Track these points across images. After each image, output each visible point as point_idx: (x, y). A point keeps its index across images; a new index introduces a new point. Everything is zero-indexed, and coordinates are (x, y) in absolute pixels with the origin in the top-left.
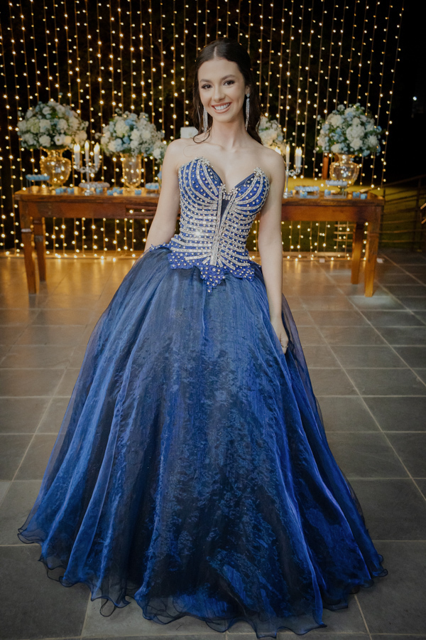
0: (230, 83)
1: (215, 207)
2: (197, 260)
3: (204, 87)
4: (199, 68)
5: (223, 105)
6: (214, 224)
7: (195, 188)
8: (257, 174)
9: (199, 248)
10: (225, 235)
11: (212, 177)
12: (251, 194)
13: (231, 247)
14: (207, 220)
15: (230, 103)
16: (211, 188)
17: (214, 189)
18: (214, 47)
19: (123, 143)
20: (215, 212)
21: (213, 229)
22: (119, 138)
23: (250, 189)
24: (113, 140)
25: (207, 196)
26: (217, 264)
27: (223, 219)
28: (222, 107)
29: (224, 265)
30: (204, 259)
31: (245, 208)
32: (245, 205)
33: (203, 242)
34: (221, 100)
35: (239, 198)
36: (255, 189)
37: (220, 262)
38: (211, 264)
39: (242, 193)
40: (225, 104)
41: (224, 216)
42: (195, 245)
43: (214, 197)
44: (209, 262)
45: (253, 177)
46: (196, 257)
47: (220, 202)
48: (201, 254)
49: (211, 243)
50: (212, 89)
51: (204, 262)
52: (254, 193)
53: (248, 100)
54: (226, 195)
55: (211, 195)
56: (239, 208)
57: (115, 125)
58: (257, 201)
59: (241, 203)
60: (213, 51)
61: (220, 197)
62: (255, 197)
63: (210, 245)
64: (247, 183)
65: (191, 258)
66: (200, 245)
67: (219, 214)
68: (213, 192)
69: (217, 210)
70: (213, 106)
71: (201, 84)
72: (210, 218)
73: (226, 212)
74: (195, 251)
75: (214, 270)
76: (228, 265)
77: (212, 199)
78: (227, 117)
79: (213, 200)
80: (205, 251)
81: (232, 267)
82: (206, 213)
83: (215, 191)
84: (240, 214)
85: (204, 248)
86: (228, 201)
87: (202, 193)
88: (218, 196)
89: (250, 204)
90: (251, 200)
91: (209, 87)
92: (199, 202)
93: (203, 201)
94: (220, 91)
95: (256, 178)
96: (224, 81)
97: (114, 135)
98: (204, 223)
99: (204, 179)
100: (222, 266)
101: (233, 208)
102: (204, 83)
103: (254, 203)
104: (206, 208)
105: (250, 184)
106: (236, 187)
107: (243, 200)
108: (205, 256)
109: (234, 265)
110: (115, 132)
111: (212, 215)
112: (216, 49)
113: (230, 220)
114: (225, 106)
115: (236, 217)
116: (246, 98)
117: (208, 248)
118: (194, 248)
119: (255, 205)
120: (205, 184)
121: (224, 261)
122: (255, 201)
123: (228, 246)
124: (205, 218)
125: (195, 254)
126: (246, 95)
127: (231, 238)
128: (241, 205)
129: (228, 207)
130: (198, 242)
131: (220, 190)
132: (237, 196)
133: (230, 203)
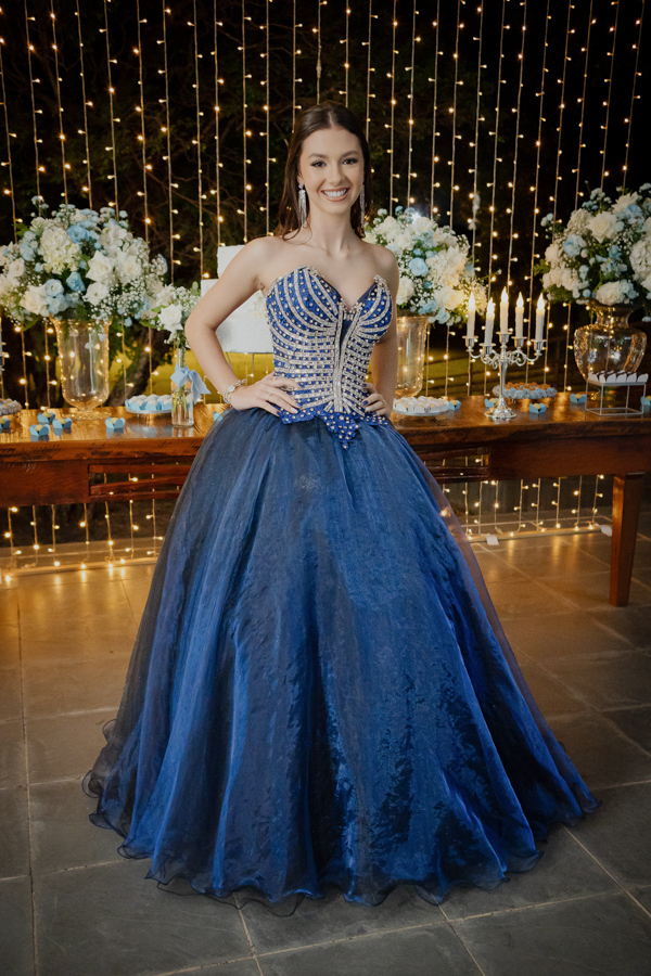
0: (350, 161)
1: (331, 331)
2: (316, 408)
3: (314, 164)
6: (331, 355)
7: (308, 307)
9: (316, 391)
10: (348, 370)
11: (328, 291)
12: (379, 310)
13: (356, 386)
14: (322, 351)
15: (348, 189)
16: (329, 306)
17: (333, 307)
18: (325, 112)
20: (333, 339)
22: (55, 277)
23: (375, 305)
24: (35, 283)
25: (325, 317)
26: (344, 409)
27: (344, 347)
29: (353, 411)
30: (327, 404)
31: (371, 330)
32: (372, 326)
33: (320, 383)
36: (383, 303)
37: (346, 407)
38: (336, 410)
39: (368, 309)
41: (345, 343)
42: (310, 388)
43: (333, 319)
44: (333, 408)
45: (376, 288)
46: (315, 404)
47: (340, 325)
48: (320, 398)
49: (332, 382)
50: (326, 168)
51: (326, 410)
52: (383, 308)
54: (348, 313)
55: (329, 314)
56: (364, 330)
59: (368, 323)
60: (326, 117)
61: (340, 317)
62: (383, 315)
63: (330, 386)
64: (372, 297)
65: (308, 406)
66: (317, 386)
67: (337, 341)
68: (332, 312)
69: (335, 336)
70: (323, 192)
71: (310, 160)
72: (326, 347)
73: (347, 337)
74: (311, 396)
75: (342, 418)
76: (356, 409)
79: (331, 322)
80: (325, 394)
81: (360, 412)
82: (319, 341)
83: (335, 310)
84: (364, 339)
85: (323, 390)
86: (351, 322)
87: (317, 314)
88: (337, 317)
89: (378, 324)
90: (378, 319)
92: (312, 327)
93: (319, 325)
95: (380, 289)
96: (344, 159)
99: (319, 293)
100: (349, 411)
101: (357, 330)
102: (315, 159)
103: (383, 322)
104: (320, 335)
105: (375, 296)
106: (359, 302)
107: (369, 318)
108: (324, 400)
109: (363, 409)
111: (328, 343)
112: (330, 115)
113: (352, 348)
114: (342, 192)
115: (358, 344)
117: (328, 389)
119: (385, 324)
120: (321, 300)
121: (351, 405)
122: (383, 319)
123: (352, 384)
124: (319, 348)
125: (312, 400)
128: (367, 327)
129: (349, 331)
130: (313, 383)
131: (341, 308)
132: (362, 314)
133: (353, 324)
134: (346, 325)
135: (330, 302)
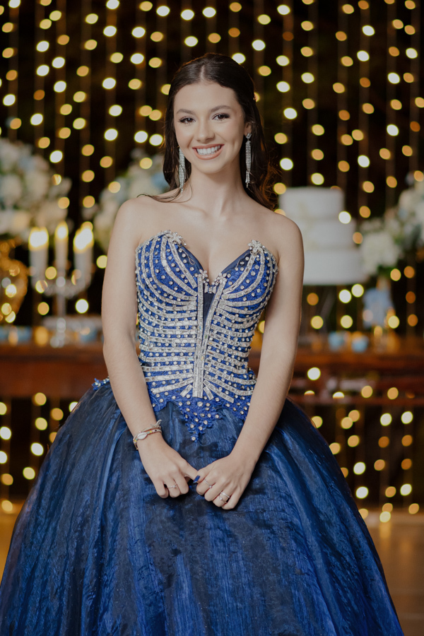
0: (223, 117)
1: (192, 306)
2: (172, 392)
5: (211, 147)
7: (160, 280)
8: (255, 251)
9: (174, 372)
10: (213, 349)
11: (185, 261)
12: (248, 281)
13: (224, 367)
14: (183, 328)
16: (185, 278)
17: (191, 279)
18: (200, 67)
20: (194, 314)
21: (192, 341)
23: (245, 274)
25: (180, 290)
26: (205, 395)
27: (208, 323)
29: (216, 396)
30: (183, 388)
31: (240, 304)
32: (240, 299)
33: (179, 363)
35: (231, 289)
36: (253, 273)
37: (208, 392)
38: (195, 395)
39: (234, 280)
41: (209, 318)
42: (166, 368)
43: (191, 292)
44: (191, 393)
45: (249, 256)
46: (169, 388)
47: (201, 298)
48: (177, 381)
49: (192, 363)
51: (183, 394)
52: (253, 279)
53: (248, 142)
54: (210, 285)
55: (185, 287)
56: (231, 304)
58: (259, 291)
59: (233, 296)
60: (199, 71)
61: (200, 289)
62: (254, 285)
63: (190, 366)
64: (240, 266)
65: (162, 389)
66: (175, 368)
67: (200, 316)
68: (188, 284)
69: (196, 310)
73: (211, 312)
74: (166, 377)
75: (200, 404)
76: (221, 395)
77: (187, 294)
79: (190, 295)
80: (182, 376)
81: (228, 398)
82: (179, 316)
83: (192, 282)
84: (234, 314)
85: (181, 372)
86: (213, 295)
87: (171, 287)
88: (196, 289)
89: (248, 297)
90: (249, 290)
91: (191, 120)
92: (168, 301)
93: (175, 299)
94: (207, 128)
96: (213, 114)
99: (173, 265)
100: (211, 397)
101: (222, 305)
103: (253, 294)
104: (179, 309)
105: (245, 265)
106: (223, 273)
107: (237, 290)
108: (183, 384)
109: (231, 394)
111: (190, 319)
112: (203, 69)
113: (218, 324)
115: (227, 319)
117: (187, 371)
118: (164, 373)
119: (256, 297)
120: (175, 272)
121: (214, 390)
123: (219, 365)
124: (179, 324)
125: (168, 383)
127: (222, 353)
128: (233, 300)
129: (214, 304)
130: (171, 363)
131: (200, 280)
132: (227, 286)
133: (216, 298)
134: (208, 298)
135: (188, 275)
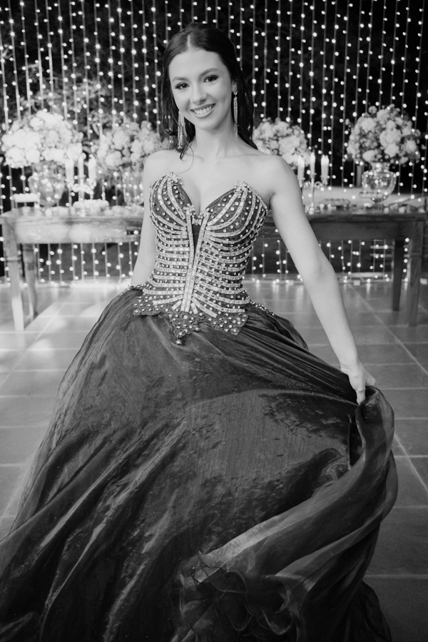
0: (213, 78)
1: (184, 235)
2: (166, 305)
3: (178, 87)
4: (169, 63)
5: (205, 107)
6: (186, 257)
8: (238, 190)
9: (170, 289)
10: (201, 271)
11: (177, 196)
12: (227, 216)
13: (212, 288)
14: (178, 253)
15: (213, 105)
16: (175, 210)
17: (180, 211)
18: (186, 36)
19: (123, 156)
20: (186, 242)
21: (185, 264)
22: (118, 150)
23: (226, 209)
24: (111, 153)
25: (172, 221)
26: (190, 309)
27: (198, 251)
28: (205, 110)
30: (174, 303)
31: (220, 235)
32: (221, 231)
34: (202, 101)
35: (213, 222)
36: (233, 209)
38: (182, 309)
39: (215, 215)
40: (208, 106)
41: (199, 246)
42: (165, 285)
43: (180, 222)
44: (180, 307)
45: (232, 194)
46: (164, 302)
47: (190, 228)
48: (171, 297)
49: (184, 282)
50: (189, 89)
51: (174, 307)
52: (232, 214)
53: (235, 99)
54: (196, 218)
55: (175, 219)
56: (214, 234)
57: (113, 136)
58: (237, 224)
59: (215, 228)
60: (186, 40)
61: (189, 221)
62: (233, 220)
63: (182, 285)
64: (223, 202)
65: (159, 302)
66: (171, 285)
67: (192, 244)
68: (178, 215)
69: (188, 239)
70: (192, 111)
71: (174, 84)
72: (181, 249)
73: (200, 241)
74: (164, 293)
75: (186, 317)
76: (205, 310)
77: (177, 224)
78: (211, 122)
79: (180, 225)
80: (175, 293)
81: (210, 312)
82: (176, 243)
83: (181, 213)
84: (219, 243)
85: (175, 289)
86: (199, 226)
87: (164, 217)
88: (185, 221)
89: (228, 229)
90: (228, 223)
91: (185, 86)
93: (169, 228)
94: (200, 90)
95: (235, 195)
96: (203, 77)
97: (112, 147)
98: (175, 256)
99: (166, 199)
100: (196, 311)
101: (207, 235)
102: (178, 82)
103: (232, 227)
104: (174, 237)
105: (226, 202)
106: (207, 208)
107: (218, 223)
108: (174, 299)
109: (215, 310)
110: (113, 144)
111: (184, 246)
112: (189, 38)
113: (206, 251)
114: (208, 109)
116: (233, 96)
117: (180, 289)
118: (163, 289)
119: (235, 229)
121: (199, 306)
124: (176, 249)
125: (165, 297)
126: (233, 93)
127: (209, 275)
128: (216, 231)
129: (201, 234)
130: (168, 282)
131: (188, 213)
132: (209, 220)
133: (203, 228)
134: (196, 229)
135: (176, 205)
